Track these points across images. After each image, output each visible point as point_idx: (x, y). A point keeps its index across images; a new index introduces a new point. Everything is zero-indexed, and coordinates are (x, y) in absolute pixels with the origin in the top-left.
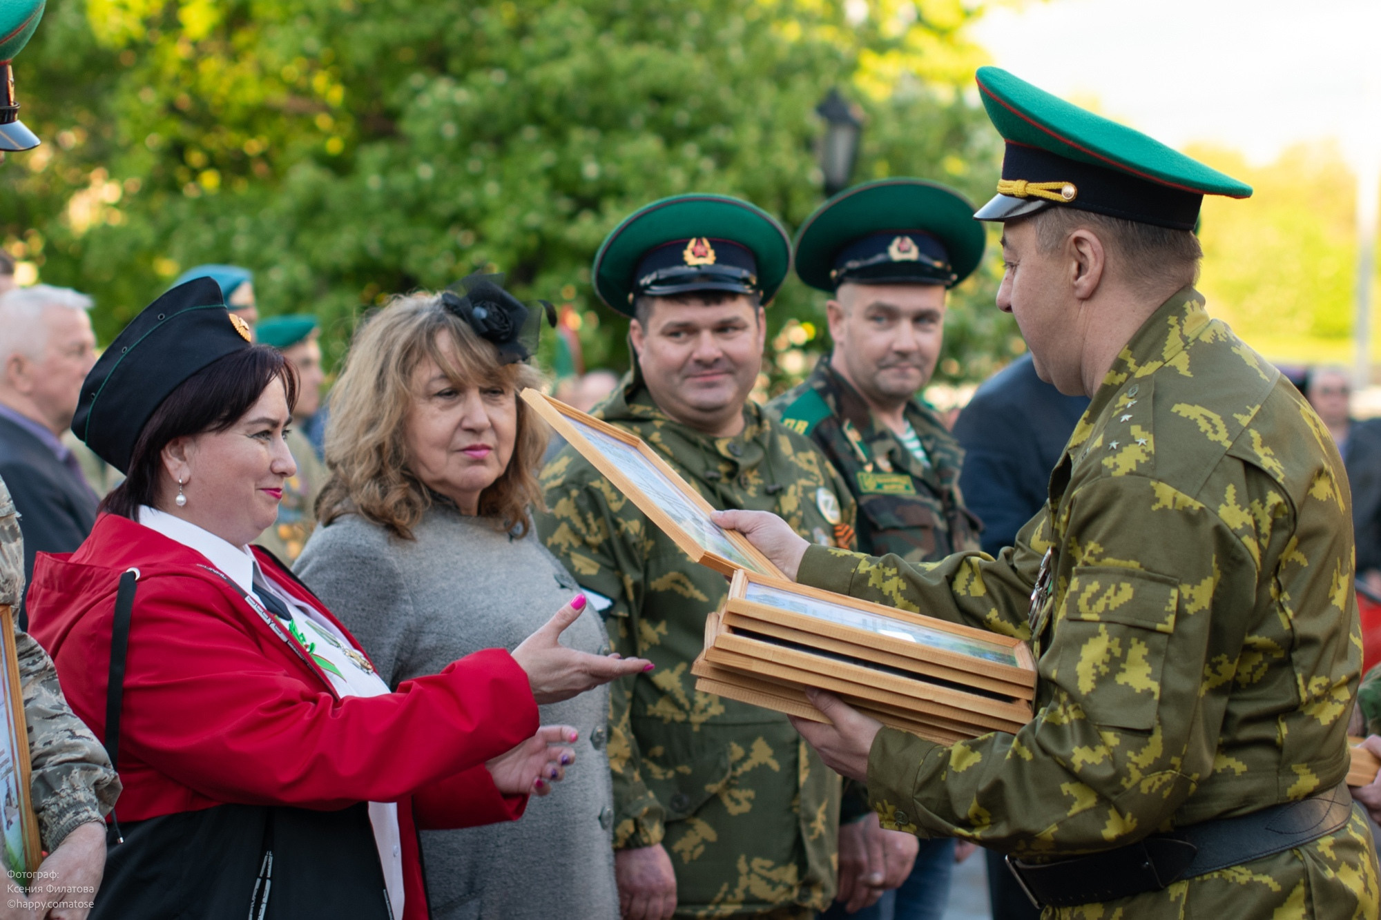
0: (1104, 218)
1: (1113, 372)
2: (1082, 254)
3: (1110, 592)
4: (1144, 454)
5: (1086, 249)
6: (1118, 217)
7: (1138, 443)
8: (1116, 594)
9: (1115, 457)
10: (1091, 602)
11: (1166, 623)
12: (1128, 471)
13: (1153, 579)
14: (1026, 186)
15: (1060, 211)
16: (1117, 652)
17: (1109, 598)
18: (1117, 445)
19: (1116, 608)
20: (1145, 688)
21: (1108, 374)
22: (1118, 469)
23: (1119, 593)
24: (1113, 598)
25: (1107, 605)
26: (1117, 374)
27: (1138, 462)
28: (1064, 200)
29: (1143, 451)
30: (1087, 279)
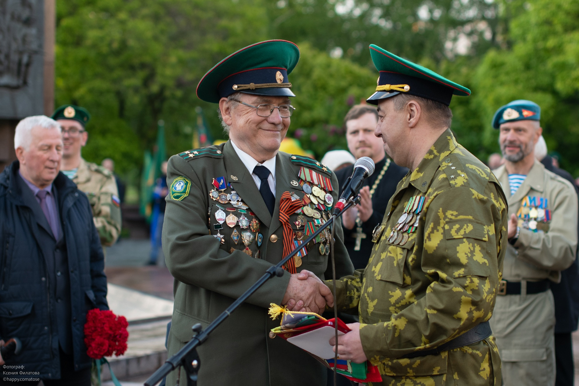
0: (420, 98)
1: (428, 154)
2: (412, 110)
3: (465, 227)
4: (465, 179)
5: (414, 108)
6: (425, 98)
7: (461, 176)
8: (467, 228)
9: (454, 180)
10: (457, 231)
11: (485, 238)
12: (461, 185)
13: (478, 223)
14: (390, 86)
15: (403, 95)
16: (472, 249)
17: (465, 229)
18: (454, 177)
19: (468, 233)
20: (483, 262)
21: (426, 155)
22: (457, 185)
23: (468, 227)
24: (466, 229)
25: (465, 232)
26: (429, 155)
27: (464, 182)
28: (405, 91)
29: (464, 178)
30: (414, 119)
